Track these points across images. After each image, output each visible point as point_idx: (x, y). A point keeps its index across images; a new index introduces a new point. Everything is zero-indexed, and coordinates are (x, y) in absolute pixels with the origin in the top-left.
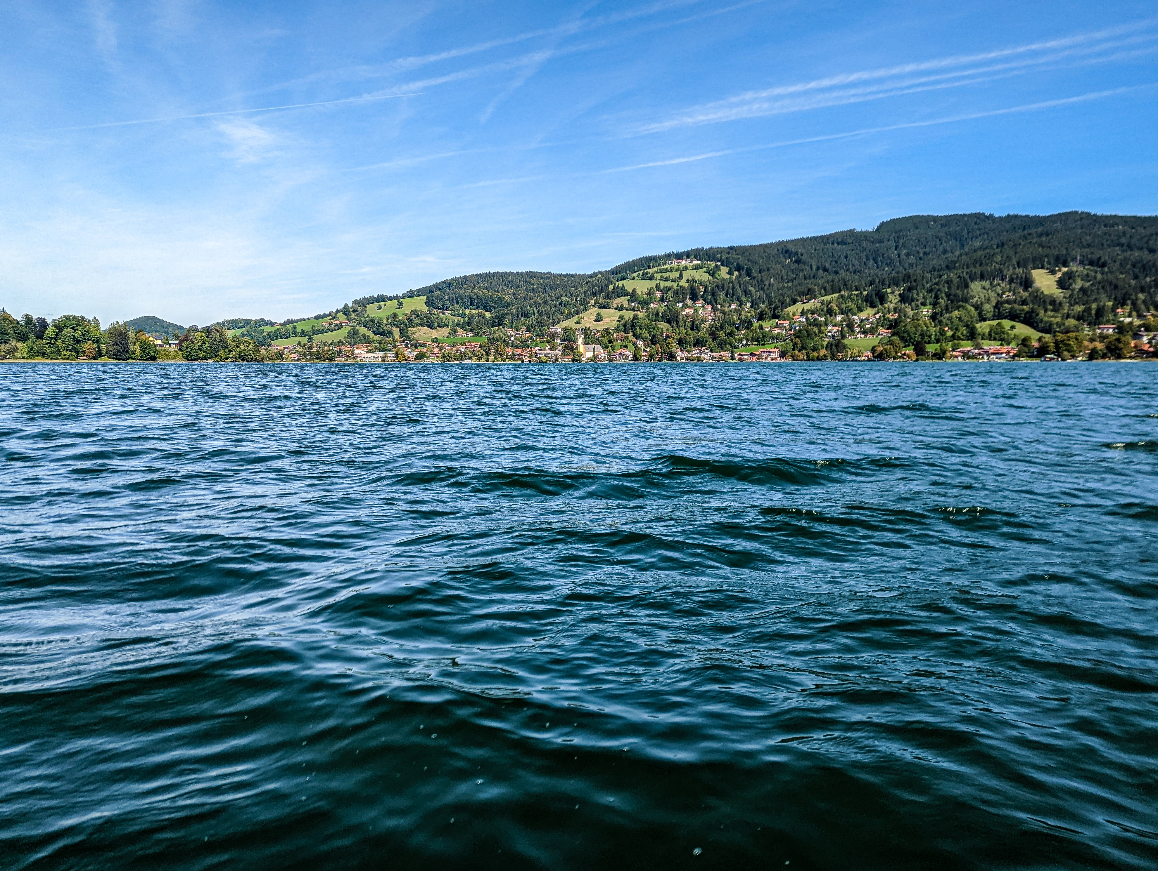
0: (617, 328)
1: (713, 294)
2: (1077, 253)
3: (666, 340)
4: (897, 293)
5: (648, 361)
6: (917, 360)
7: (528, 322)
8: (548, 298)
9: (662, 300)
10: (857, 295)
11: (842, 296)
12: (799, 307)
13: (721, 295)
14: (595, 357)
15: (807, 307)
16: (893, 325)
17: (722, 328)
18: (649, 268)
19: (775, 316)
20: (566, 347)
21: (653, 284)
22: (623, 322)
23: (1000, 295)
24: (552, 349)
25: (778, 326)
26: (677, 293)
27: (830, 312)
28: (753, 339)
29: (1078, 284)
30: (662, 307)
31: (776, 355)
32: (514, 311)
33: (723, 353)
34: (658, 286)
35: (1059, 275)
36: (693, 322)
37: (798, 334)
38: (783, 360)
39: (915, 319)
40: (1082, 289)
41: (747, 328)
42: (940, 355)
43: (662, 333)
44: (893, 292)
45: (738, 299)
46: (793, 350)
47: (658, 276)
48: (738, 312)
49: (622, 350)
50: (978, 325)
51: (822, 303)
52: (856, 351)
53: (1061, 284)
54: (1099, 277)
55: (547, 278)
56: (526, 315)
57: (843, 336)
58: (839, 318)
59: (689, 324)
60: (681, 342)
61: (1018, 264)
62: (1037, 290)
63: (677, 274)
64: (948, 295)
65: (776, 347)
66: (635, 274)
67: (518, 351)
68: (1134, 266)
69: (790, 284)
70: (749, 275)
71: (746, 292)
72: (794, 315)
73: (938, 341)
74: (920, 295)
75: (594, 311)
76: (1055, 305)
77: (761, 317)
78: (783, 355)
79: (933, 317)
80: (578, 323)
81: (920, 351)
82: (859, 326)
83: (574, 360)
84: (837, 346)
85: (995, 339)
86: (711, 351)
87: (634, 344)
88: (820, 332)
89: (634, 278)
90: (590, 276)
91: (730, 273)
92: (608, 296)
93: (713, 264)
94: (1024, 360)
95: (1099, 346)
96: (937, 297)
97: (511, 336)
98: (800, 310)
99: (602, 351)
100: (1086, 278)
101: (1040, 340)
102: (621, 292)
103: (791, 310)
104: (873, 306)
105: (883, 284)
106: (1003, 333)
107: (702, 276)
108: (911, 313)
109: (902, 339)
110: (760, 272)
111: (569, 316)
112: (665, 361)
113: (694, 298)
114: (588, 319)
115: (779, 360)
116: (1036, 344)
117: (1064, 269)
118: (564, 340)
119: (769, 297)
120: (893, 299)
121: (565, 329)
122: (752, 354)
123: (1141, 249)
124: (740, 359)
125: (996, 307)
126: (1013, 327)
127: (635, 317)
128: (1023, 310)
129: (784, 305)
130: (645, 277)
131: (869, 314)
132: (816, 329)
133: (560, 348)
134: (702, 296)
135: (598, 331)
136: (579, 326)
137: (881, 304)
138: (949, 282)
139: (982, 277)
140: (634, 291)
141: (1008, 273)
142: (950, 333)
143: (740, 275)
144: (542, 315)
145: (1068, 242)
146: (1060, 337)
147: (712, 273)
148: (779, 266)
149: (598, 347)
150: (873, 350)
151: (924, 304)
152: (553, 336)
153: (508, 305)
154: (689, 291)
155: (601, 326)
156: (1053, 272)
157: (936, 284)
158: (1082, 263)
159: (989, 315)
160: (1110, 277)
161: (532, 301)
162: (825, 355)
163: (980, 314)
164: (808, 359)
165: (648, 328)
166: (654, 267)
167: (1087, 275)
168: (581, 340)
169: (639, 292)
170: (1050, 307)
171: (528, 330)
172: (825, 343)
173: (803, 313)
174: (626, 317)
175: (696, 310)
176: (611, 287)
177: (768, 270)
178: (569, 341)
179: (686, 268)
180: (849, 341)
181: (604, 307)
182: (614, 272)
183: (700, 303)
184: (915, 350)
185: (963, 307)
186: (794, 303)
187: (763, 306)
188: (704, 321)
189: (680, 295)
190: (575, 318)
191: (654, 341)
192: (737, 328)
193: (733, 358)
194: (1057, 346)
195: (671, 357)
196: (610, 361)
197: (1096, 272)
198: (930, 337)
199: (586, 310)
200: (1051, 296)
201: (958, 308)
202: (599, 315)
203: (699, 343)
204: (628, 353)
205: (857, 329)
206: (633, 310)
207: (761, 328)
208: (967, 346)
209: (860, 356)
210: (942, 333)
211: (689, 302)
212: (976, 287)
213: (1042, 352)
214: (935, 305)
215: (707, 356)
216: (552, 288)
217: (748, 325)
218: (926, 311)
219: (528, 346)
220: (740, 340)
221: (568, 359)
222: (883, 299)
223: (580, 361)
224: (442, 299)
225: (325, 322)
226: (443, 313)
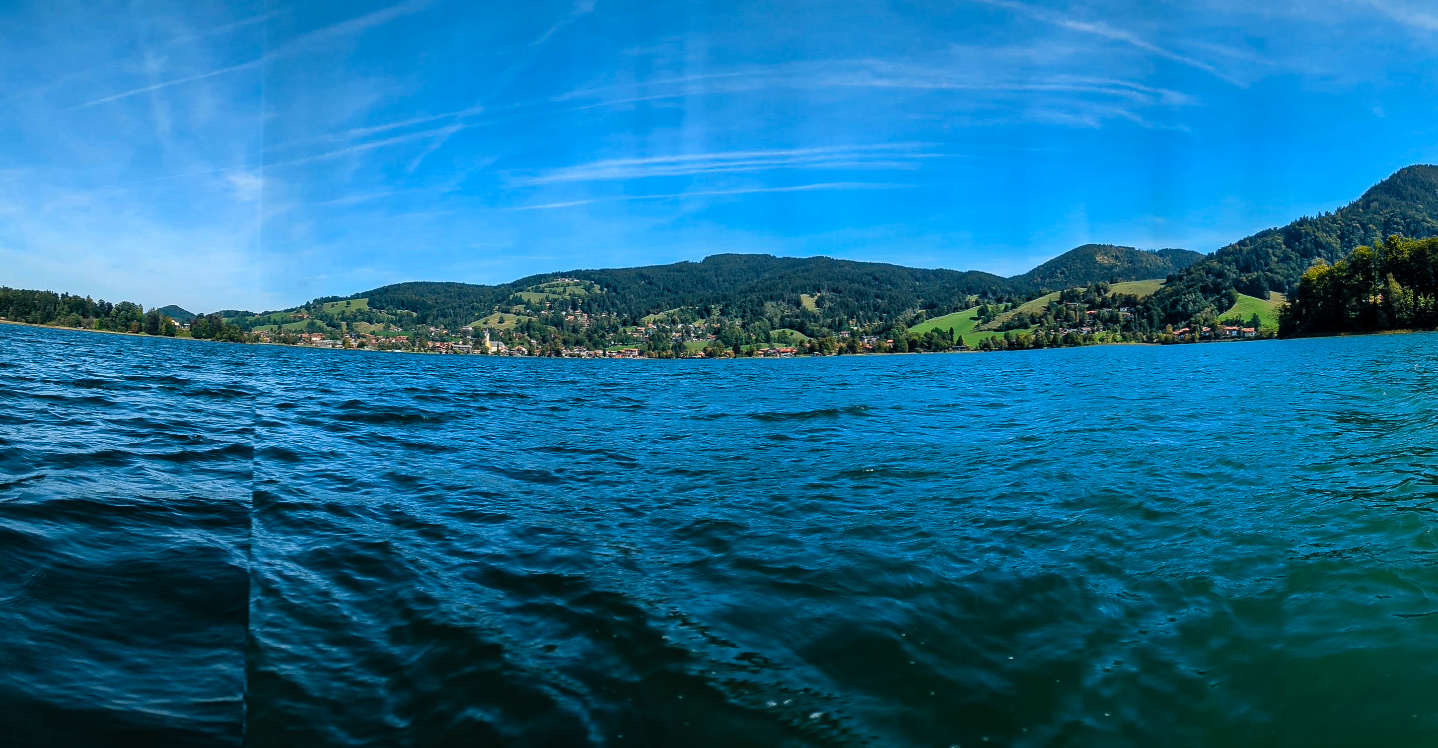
0: (516, 329)
1: (589, 305)
2: (825, 284)
3: (553, 340)
4: (718, 308)
5: (540, 356)
6: (735, 357)
7: (446, 321)
8: (462, 304)
9: (550, 308)
10: (691, 309)
11: (682, 310)
12: (652, 317)
13: (595, 306)
14: (498, 351)
15: (657, 317)
16: (717, 332)
17: (596, 331)
18: (541, 283)
19: (635, 324)
20: (476, 343)
21: (543, 296)
22: (520, 325)
23: (783, 312)
24: (464, 344)
25: (637, 331)
26: (562, 304)
27: (674, 322)
28: (619, 341)
29: (827, 304)
30: (550, 314)
31: (637, 353)
32: (435, 312)
33: (596, 351)
34: (547, 298)
35: (816, 298)
36: (574, 326)
37: (652, 338)
38: (641, 357)
39: (731, 327)
40: (830, 308)
41: (614, 332)
42: (750, 354)
43: (550, 334)
44: (715, 308)
45: (607, 309)
46: (649, 349)
47: (547, 290)
48: (608, 319)
49: (519, 346)
50: (771, 332)
51: (668, 315)
52: (693, 351)
53: (818, 304)
54: (838, 299)
55: (461, 288)
56: (444, 316)
57: (683, 340)
58: (680, 326)
59: (571, 328)
60: (565, 342)
61: (792, 290)
62: (805, 308)
63: (562, 289)
64: (751, 310)
65: (636, 348)
66: (530, 288)
67: (438, 344)
68: (856, 293)
69: (644, 300)
70: (615, 291)
71: (613, 305)
72: (648, 323)
73: (747, 343)
74: (733, 311)
75: (498, 315)
76: (816, 318)
77: (624, 324)
78: (641, 354)
79: (743, 326)
80: (485, 323)
81: (737, 350)
82: (694, 332)
83: (482, 353)
84: (679, 347)
85: (782, 342)
86: (588, 349)
87: (529, 342)
88: (667, 337)
89: (529, 291)
90: (495, 287)
91: (601, 289)
92: (509, 304)
93: (588, 282)
94: (802, 356)
95: (844, 345)
96: (744, 312)
97: (432, 332)
98: (652, 320)
99: (504, 346)
100: (831, 300)
101: (810, 342)
102: (519, 301)
103: (646, 319)
104: (702, 318)
105: (709, 302)
106: (786, 338)
107: (580, 291)
108: (728, 323)
109: (724, 341)
110: (623, 289)
111: (478, 318)
112: (553, 356)
113: (574, 308)
114: (493, 321)
115: (638, 358)
116: (808, 345)
117: (819, 294)
118: (474, 337)
119: (630, 309)
120: (716, 313)
121: (475, 328)
122: (619, 352)
123: (859, 283)
124: (610, 356)
125: (781, 320)
126: (792, 334)
127: (530, 321)
128: (797, 322)
129: (641, 315)
130: (537, 290)
131: (699, 323)
132: (664, 335)
133: (471, 343)
134: (580, 307)
135: (501, 331)
136: (485, 326)
137: (708, 316)
138: (751, 301)
139: (772, 299)
140: (529, 301)
141: (787, 296)
142: (754, 338)
143: (609, 291)
144: (457, 316)
145: (820, 276)
146: (821, 339)
147: (588, 289)
148: (637, 286)
149: (501, 343)
150: (705, 350)
151: (736, 317)
152: (466, 333)
153: (430, 308)
154: (570, 303)
155: (503, 327)
156: (812, 296)
157: (744, 302)
158: (828, 290)
159: (777, 326)
160: (845, 300)
161: (450, 305)
162: (672, 355)
163: (772, 324)
164: (660, 357)
165: (539, 330)
166: (544, 283)
167: (832, 298)
168: (488, 337)
169: (532, 301)
170: (812, 320)
171: (446, 328)
172: (671, 345)
173: (654, 322)
174: (523, 321)
175: (575, 317)
176: (511, 297)
177: (629, 288)
178: (478, 336)
179: (568, 285)
180: (687, 343)
181: (506, 312)
182: (514, 285)
183: (579, 312)
184: (733, 350)
185: (761, 319)
186: (648, 315)
187: (626, 315)
188: (582, 326)
189: (563, 305)
190: (483, 320)
191: (544, 340)
192: (607, 332)
193: (604, 355)
194: (820, 347)
195: (558, 353)
196: (510, 355)
197: (836, 296)
198: (742, 340)
199: (491, 313)
200: (812, 312)
201: (759, 320)
202: (501, 318)
203: (578, 343)
204: (524, 349)
205: (693, 335)
206: (528, 315)
207: (625, 332)
208: (765, 347)
209: (696, 355)
210: (750, 337)
211: (571, 311)
212: (768, 305)
213: (811, 350)
214: (743, 317)
215: (584, 353)
216: (465, 296)
217: (615, 329)
218: (738, 322)
219: (445, 341)
220: (610, 341)
221: (477, 352)
222: (709, 312)
223: (487, 354)
224: (380, 301)
225: (292, 315)
226: (381, 312)
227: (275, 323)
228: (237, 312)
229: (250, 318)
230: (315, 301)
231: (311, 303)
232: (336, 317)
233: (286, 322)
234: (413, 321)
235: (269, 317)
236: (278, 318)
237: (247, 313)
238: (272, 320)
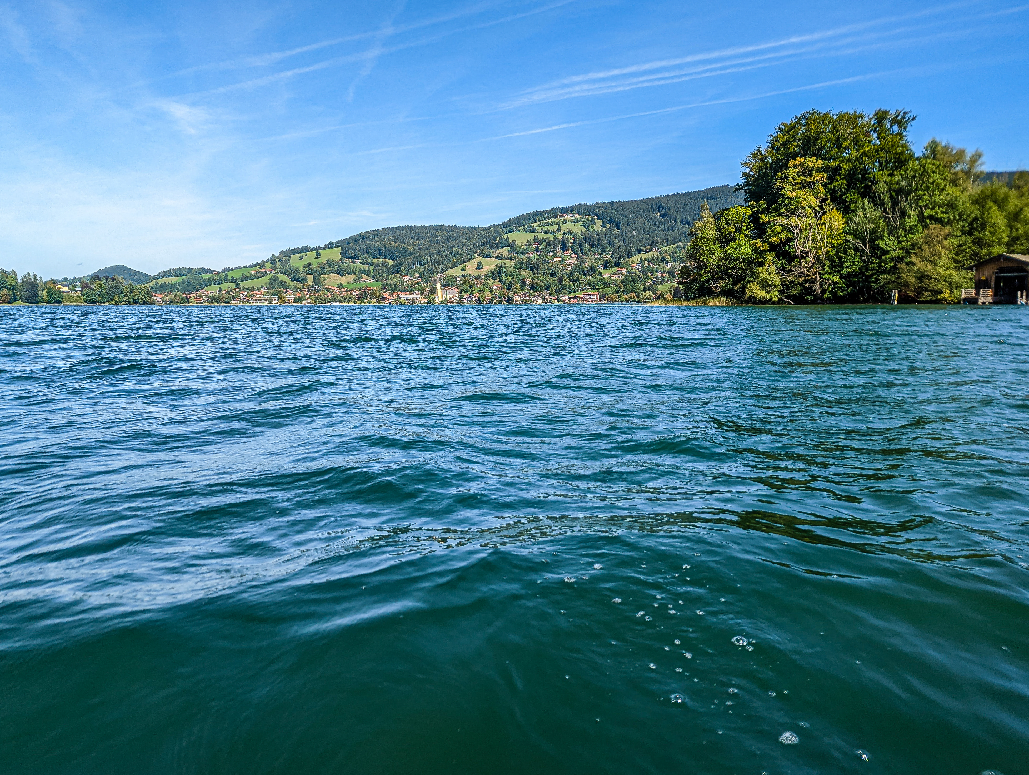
1: (582, 244)
9: (537, 250)
13: (587, 246)
14: (447, 300)
15: (647, 256)
18: (534, 222)
21: (531, 236)
25: (617, 273)
26: (549, 244)
30: (535, 257)
32: (412, 260)
34: (535, 239)
47: (540, 228)
56: (419, 263)
59: (548, 272)
63: (556, 227)
66: (521, 228)
70: (618, 227)
75: (477, 260)
77: (606, 265)
78: (603, 297)
89: (518, 231)
91: (603, 225)
92: (490, 248)
93: (589, 218)
103: (633, 258)
107: (578, 228)
111: (456, 265)
113: (564, 248)
114: (471, 267)
129: (630, 254)
130: (527, 230)
134: (571, 247)
136: (462, 273)
140: (516, 242)
144: (433, 263)
147: (587, 226)
149: (453, 291)
153: (408, 254)
154: (562, 242)
165: (512, 275)
166: (537, 221)
169: (519, 243)
171: (420, 276)
173: (641, 262)
175: (563, 259)
176: (498, 239)
179: (566, 222)
181: (486, 257)
183: (568, 253)
186: (639, 253)
189: (552, 245)
190: (461, 267)
199: (470, 259)
202: (480, 263)
206: (511, 259)
211: (559, 252)
224: (354, 250)
225: (254, 271)
226: (354, 262)
227: (233, 280)
228: (190, 270)
229: (206, 276)
230: (282, 252)
231: (277, 255)
232: (301, 269)
233: (247, 279)
234: (388, 272)
235: (226, 275)
236: (237, 275)
237: (204, 271)
238: (230, 278)
